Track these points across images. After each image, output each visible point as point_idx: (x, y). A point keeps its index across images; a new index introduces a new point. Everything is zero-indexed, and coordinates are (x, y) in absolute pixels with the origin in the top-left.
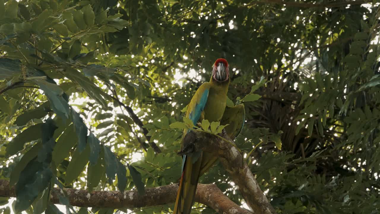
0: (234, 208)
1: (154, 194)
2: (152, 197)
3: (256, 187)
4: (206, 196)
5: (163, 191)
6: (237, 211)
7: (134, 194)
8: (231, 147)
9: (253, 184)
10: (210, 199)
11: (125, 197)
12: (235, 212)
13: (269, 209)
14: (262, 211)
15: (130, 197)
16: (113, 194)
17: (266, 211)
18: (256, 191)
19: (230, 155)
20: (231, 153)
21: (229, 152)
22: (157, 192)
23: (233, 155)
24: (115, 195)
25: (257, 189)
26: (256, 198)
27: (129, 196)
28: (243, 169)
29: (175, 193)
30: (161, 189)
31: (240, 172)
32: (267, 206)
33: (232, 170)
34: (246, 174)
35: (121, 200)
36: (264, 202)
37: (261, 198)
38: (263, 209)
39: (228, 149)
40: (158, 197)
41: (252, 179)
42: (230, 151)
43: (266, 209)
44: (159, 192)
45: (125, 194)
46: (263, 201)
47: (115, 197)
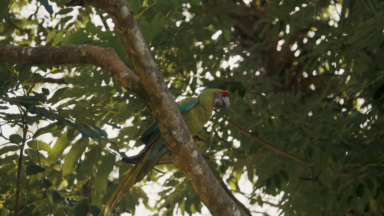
0: (125, 72)
1: (53, 52)
2: (50, 55)
3: (144, 50)
4: (102, 58)
5: (62, 50)
6: (127, 75)
7: (32, 51)
8: (122, 6)
9: (141, 46)
10: (104, 62)
11: (23, 52)
12: (125, 76)
13: (155, 74)
14: (147, 74)
15: (28, 53)
16: (11, 48)
17: (151, 75)
18: (143, 54)
19: (120, 13)
20: (121, 11)
21: (120, 11)
22: (56, 50)
23: (124, 14)
24: (14, 49)
25: (145, 52)
26: (142, 61)
27: (28, 51)
28: (132, 29)
29: (73, 53)
30: (61, 48)
31: (129, 32)
32: (154, 71)
33: (121, 30)
34: (135, 35)
35: (19, 55)
36: (151, 66)
37: (148, 61)
38: (148, 73)
39: (119, 7)
40: (56, 56)
41: (141, 41)
42: (121, 9)
43: (152, 73)
44: (58, 51)
45: (23, 49)
46: (150, 64)
47: (14, 51)
